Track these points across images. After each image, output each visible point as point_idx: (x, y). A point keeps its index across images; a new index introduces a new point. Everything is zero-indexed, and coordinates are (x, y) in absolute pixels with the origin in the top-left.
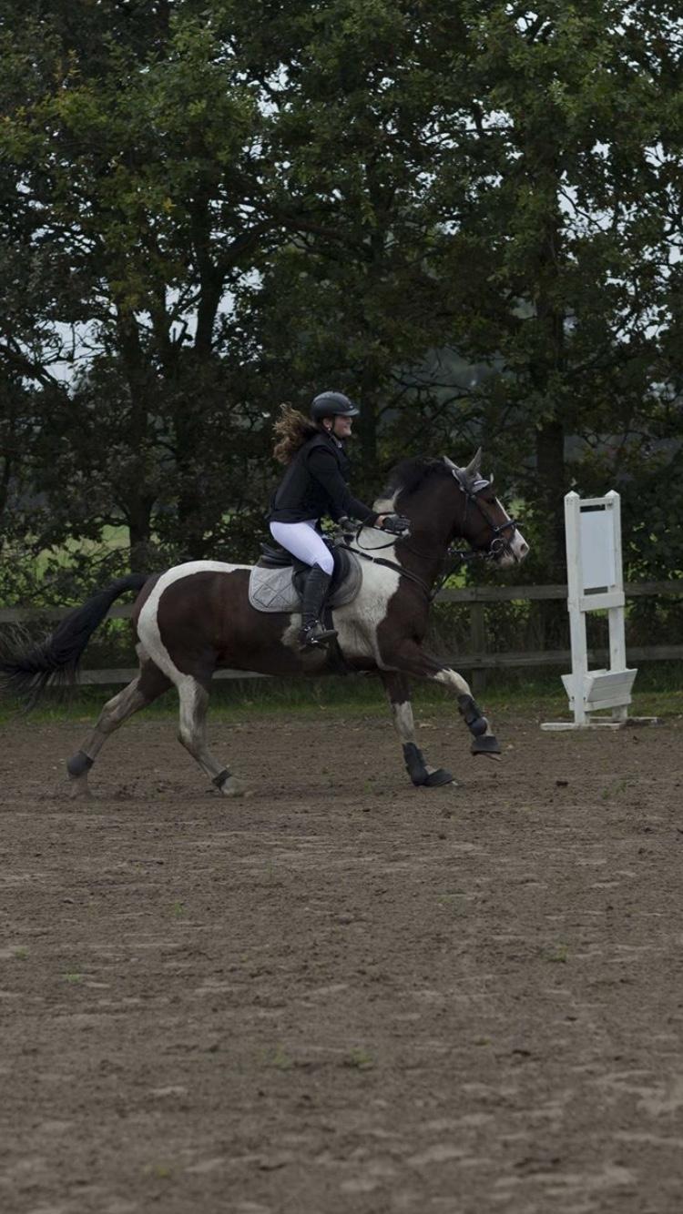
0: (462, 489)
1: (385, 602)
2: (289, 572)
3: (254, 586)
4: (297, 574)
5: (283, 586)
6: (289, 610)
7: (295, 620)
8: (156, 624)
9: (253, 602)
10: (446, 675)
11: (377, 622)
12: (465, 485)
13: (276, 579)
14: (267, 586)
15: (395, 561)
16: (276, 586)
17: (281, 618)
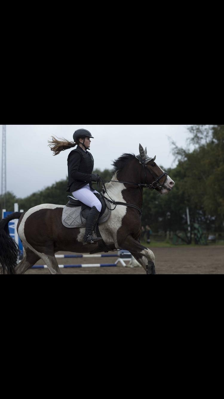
0: (140, 163)
1: (121, 219)
2: (79, 209)
3: (64, 216)
4: (83, 210)
5: (77, 216)
6: (80, 226)
7: (82, 231)
8: (24, 234)
9: (64, 224)
10: (146, 251)
11: (118, 228)
12: (141, 161)
13: (73, 213)
14: (69, 216)
15: (124, 202)
16: (74, 216)
17: (76, 230)
